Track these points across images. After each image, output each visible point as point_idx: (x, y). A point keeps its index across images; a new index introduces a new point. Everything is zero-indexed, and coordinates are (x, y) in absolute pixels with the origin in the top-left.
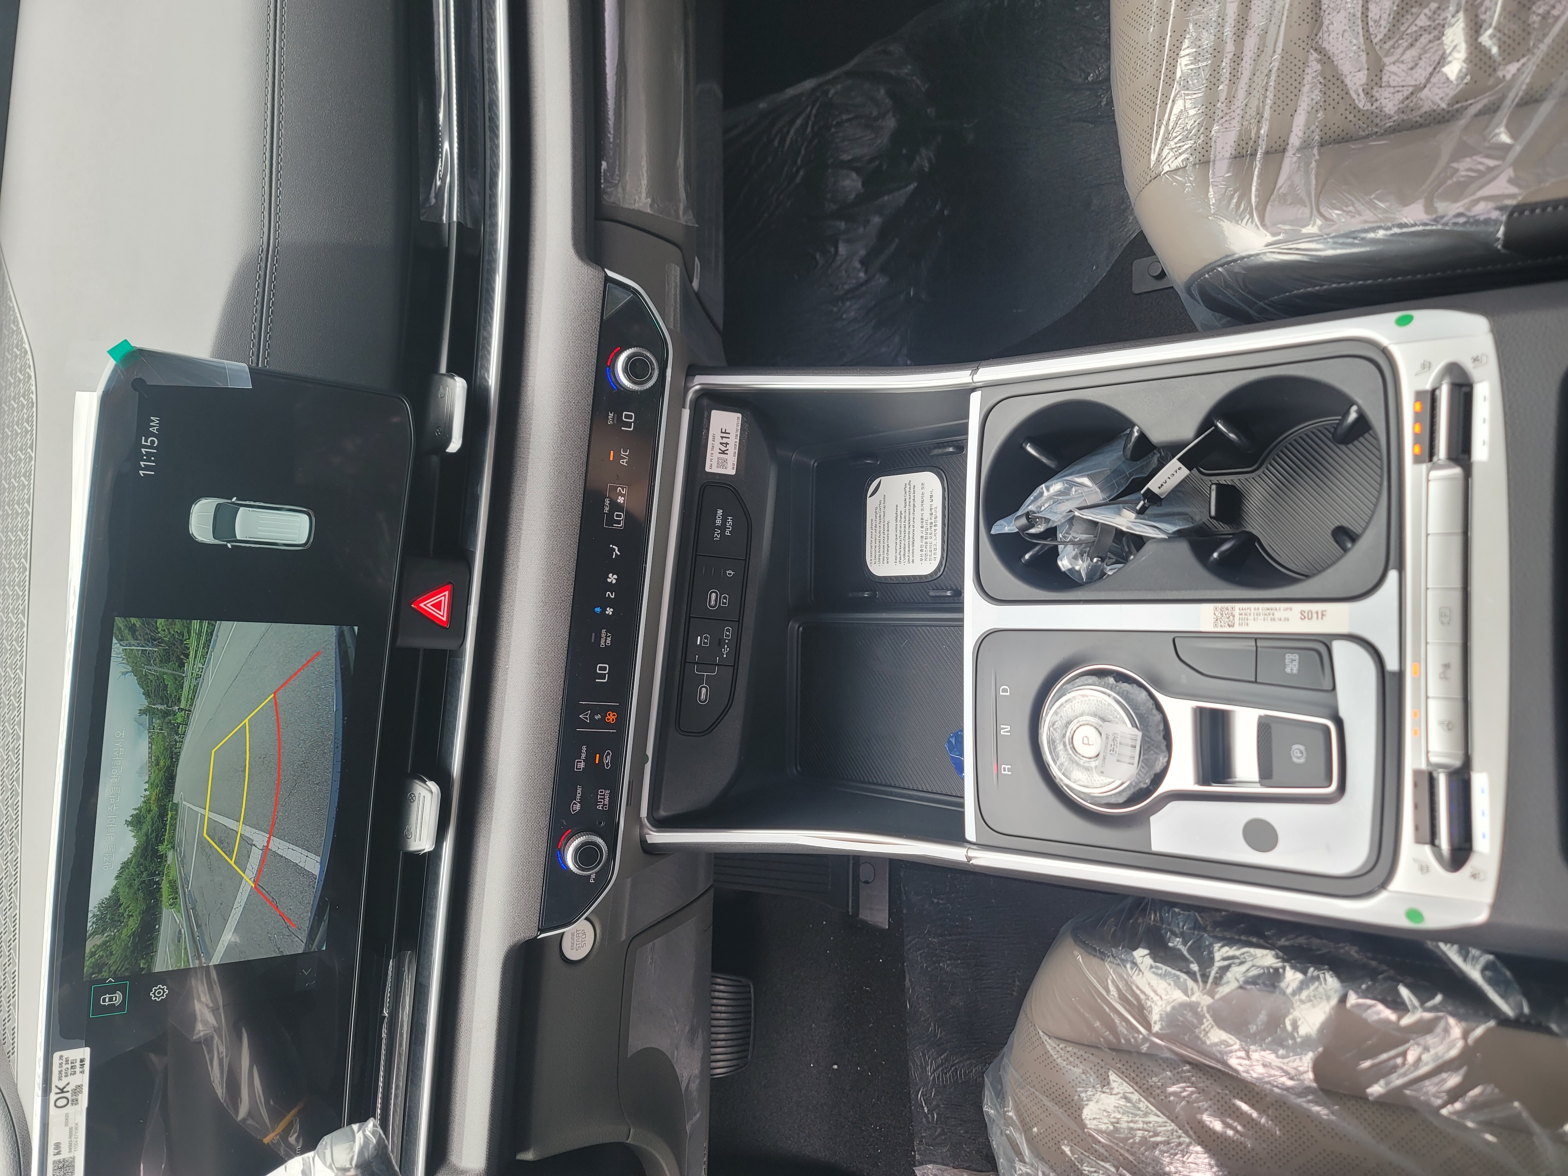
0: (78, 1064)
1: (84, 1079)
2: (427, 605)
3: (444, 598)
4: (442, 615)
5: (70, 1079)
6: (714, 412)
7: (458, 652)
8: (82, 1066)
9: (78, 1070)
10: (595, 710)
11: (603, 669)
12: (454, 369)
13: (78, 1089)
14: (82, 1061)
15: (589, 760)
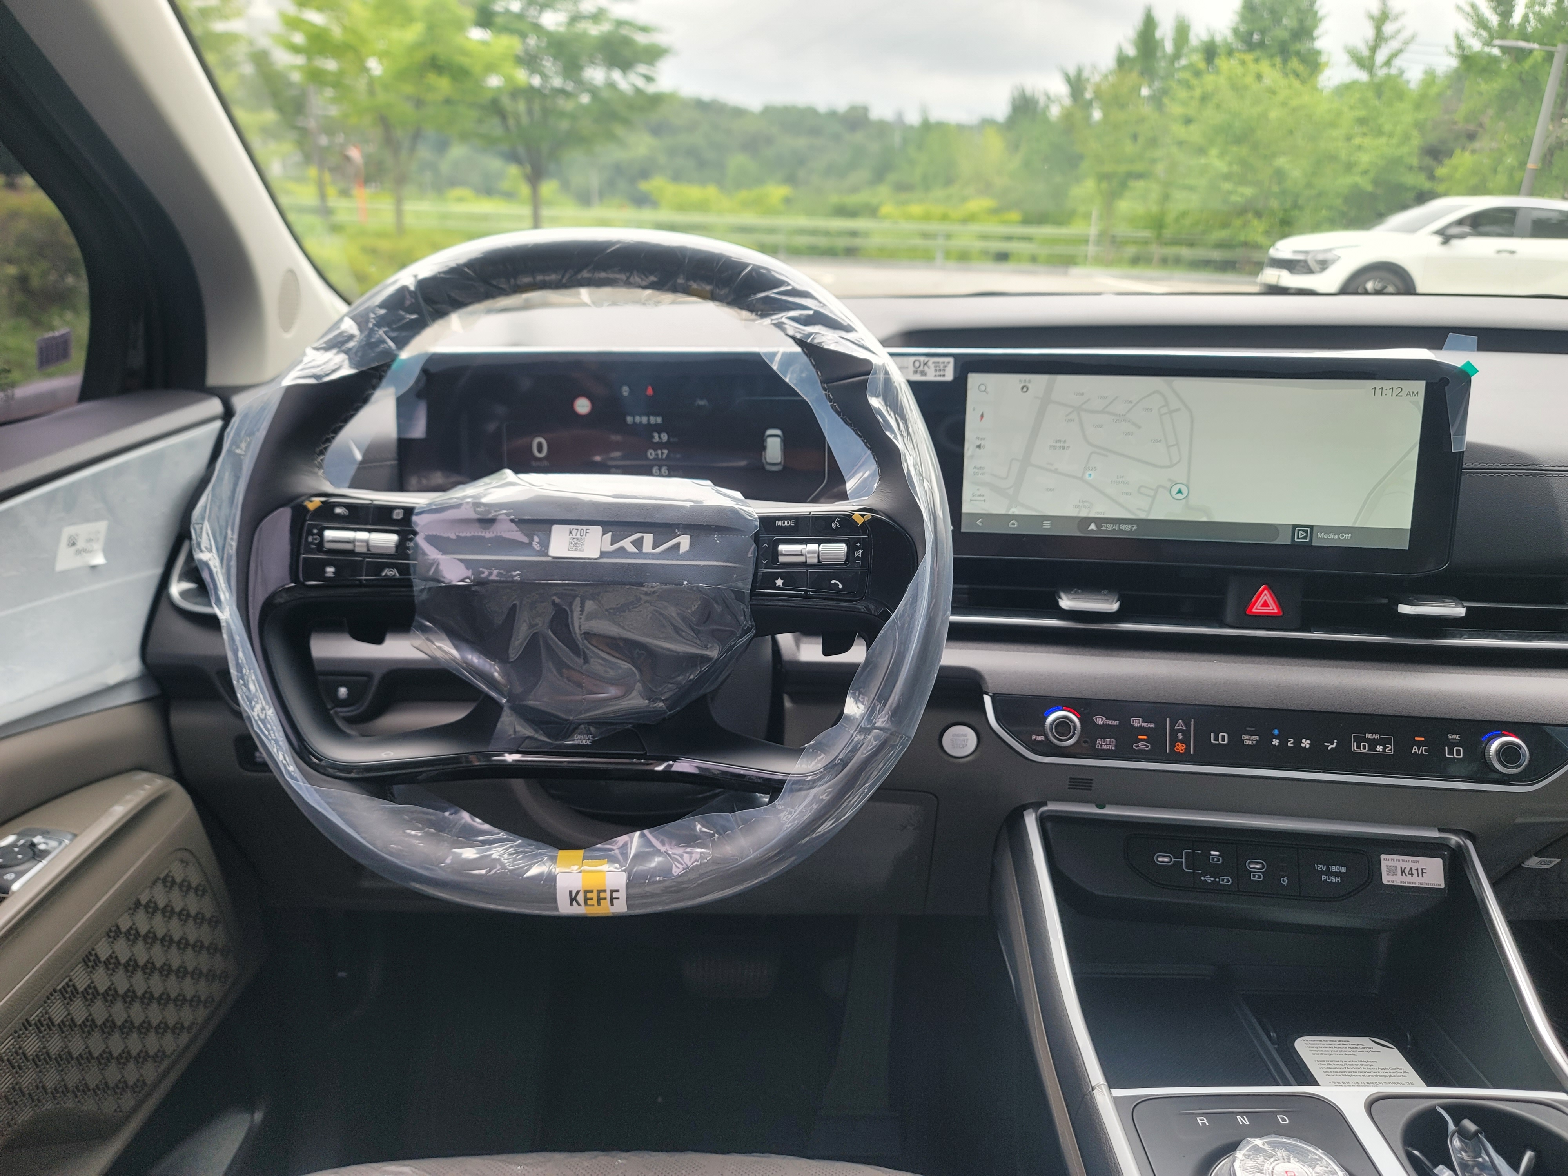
0: (942, 373)
1: (930, 377)
2: (1266, 596)
3: (1273, 608)
4: (1258, 608)
5: (933, 369)
6: (1440, 861)
7: (1223, 624)
8: (940, 376)
9: (938, 373)
10: (1186, 733)
11: (1223, 739)
12: (1471, 611)
13: (923, 373)
14: (944, 376)
15: (1142, 730)
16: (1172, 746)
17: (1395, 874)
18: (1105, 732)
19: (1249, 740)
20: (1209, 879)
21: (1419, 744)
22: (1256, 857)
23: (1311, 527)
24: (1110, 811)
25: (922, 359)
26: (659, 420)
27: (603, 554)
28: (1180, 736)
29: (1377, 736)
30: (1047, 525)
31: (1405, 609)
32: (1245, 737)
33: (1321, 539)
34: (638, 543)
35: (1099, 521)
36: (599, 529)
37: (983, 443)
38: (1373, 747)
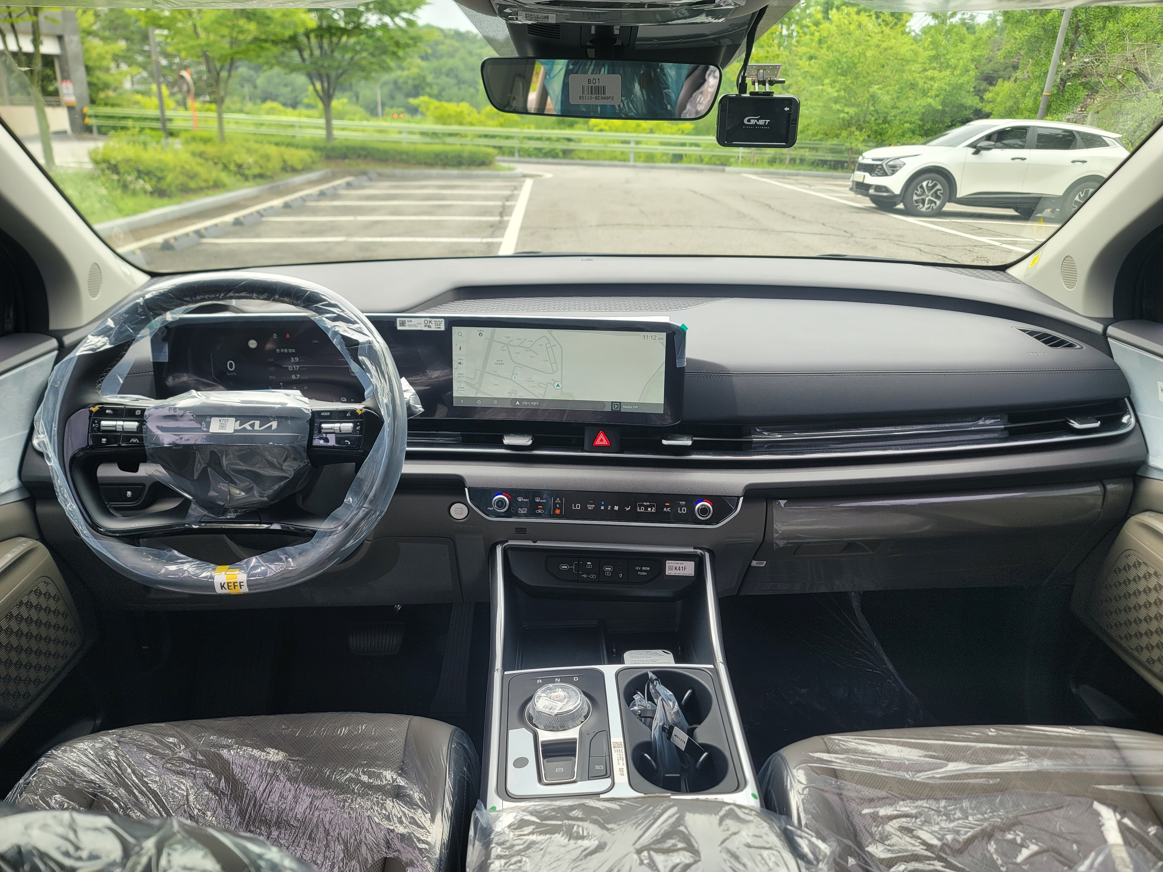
0: (439, 326)
1: (433, 328)
2: (601, 436)
3: (605, 442)
4: (598, 442)
5: (435, 324)
6: (693, 563)
7: (583, 451)
9: (437, 327)
10: (560, 504)
11: (578, 507)
12: (694, 442)
13: (430, 327)
14: (440, 328)
15: (540, 503)
16: (554, 511)
17: (672, 570)
18: (522, 505)
19: (591, 507)
20: (585, 576)
21: (667, 507)
22: (608, 565)
23: (620, 403)
24: (539, 544)
25: (428, 319)
26: (294, 351)
27: (235, 431)
28: (558, 506)
29: (648, 504)
30: (495, 402)
31: (665, 442)
32: (588, 506)
33: (625, 409)
34: (252, 426)
35: (521, 400)
36: (234, 419)
37: (461, 361)
38: (646, 509)
